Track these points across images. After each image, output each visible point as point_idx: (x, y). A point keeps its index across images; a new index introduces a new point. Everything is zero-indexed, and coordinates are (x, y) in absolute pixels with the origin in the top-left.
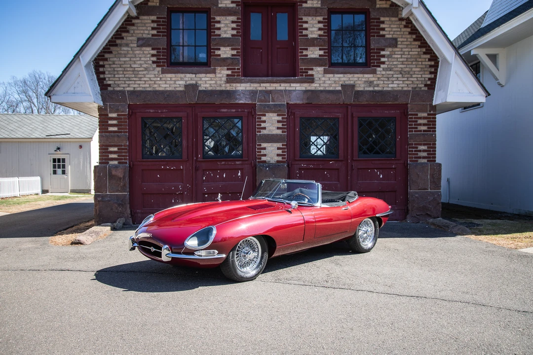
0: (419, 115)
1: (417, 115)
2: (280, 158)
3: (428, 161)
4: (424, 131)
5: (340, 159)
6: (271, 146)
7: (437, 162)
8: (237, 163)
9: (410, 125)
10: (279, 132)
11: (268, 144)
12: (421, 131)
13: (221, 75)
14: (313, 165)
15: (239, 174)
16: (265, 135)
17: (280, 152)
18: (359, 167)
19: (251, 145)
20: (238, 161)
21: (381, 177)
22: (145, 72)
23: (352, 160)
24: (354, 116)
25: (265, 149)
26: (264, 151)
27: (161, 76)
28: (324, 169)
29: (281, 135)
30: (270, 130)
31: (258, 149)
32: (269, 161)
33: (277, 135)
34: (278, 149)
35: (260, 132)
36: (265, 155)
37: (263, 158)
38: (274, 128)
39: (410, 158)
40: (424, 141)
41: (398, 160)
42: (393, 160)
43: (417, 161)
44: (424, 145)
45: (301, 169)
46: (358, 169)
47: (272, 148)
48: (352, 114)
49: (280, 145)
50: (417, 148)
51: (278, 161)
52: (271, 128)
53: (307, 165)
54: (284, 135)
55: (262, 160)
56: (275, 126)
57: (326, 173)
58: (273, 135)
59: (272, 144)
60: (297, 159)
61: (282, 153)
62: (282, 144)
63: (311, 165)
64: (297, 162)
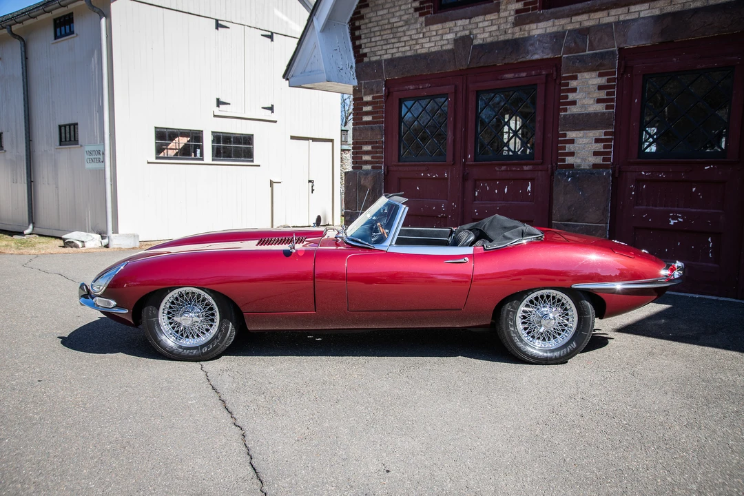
2: (599, 160)
6: (585, 137)
8: (526, 168)
10: (600, 108)
11: (578, 132)
13: (506, 14)
14: (666, 172)
15: (529, 188)
16: (573, 115)
17: (599, 147)
19: (549, 135)
20: (527, 165)
22: (405, 28)
25: (572, 141)
26: (571, 145)
27: (424, 30)
28: (690, 182)
29: (604, 113)
30: (583, 106)
31: (561, 142)
32: (579, 166)
33: (596, 114)
34: (597, 141)
35: (565, 110)
36: (572, 154)
37: (569, 160)
38: (592, 102)
45: (639, 181)
47: (585, 141)
49: (600, 133)
51: (595, 166)
52: (586, 101)
53: (652, 172)
54: (609, 113)
55: (566, 163)
56: (592, 98)
57: (694, 189)
58: (588, 115)
59: (585, 131)
60: (631, 160)
61: (602, 150)
62: (604, 131)
63: (661, 172)
64: (632, 168)
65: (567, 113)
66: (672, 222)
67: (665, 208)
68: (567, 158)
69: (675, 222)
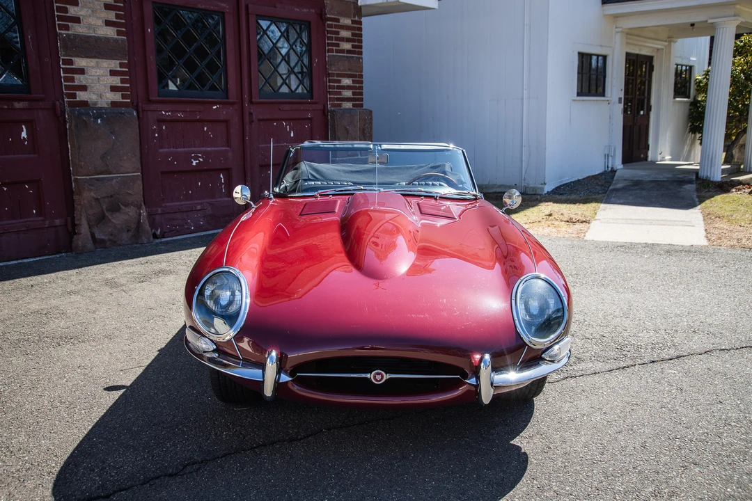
0: (341, 21)
1: (338, 20)
2: (117, 97)
3: (354, 105)
4: (349, 52)
5: (230, 100)
6: (98, 66)
7: (364, 107)
8: (17, 105)
9: (329, 38)
10: (111, 32)
11: (88, 60)
12: (343, 51)
14: (183, 112)
15: (24, 135)
16: (77, 37)
17: (116, 81)
18: (261, 117)
19: (47, 60)
20: (19, 100)
21: (292, 135)
23: (251, 102)
24: (250, 11)
25: (82, 71)
26: (82, 77)
28: (203, 122)
29: (116, 40)
30: (89, 26)
31: (66, 71)
32: (96, 103)
33: (107, 40)
34: (113, 73)
35: (67, 28)
36: (84, 88)
37: (82, 96)
38: (100, 23)
39: (330, 99)
40: (350, 70)
41: (316, 103)
42: (309, 103)
43: (340, 105)
44: (348, 76)
45: (161, 121)
46: (259, 120)
47: (99, 72)
48: (247, 7)
49: (114, 64)
50: (339, 81)
51: (114, 104)
52: (93, 21)
53: (172, 111)
54: (123, 40)
55: (78, 99)
56: (99, 18)
57: (205, 129)
58: (98, 39)
59: (97, 60)
60: (154, 98)
61: (120, 85)
62: (118, 62)
63: (179, 112)
64: (153, 107)
65: (69, 32)
66: (194, 164)
67: (186, 149)
68: (77, 93)
69: (196, 163)
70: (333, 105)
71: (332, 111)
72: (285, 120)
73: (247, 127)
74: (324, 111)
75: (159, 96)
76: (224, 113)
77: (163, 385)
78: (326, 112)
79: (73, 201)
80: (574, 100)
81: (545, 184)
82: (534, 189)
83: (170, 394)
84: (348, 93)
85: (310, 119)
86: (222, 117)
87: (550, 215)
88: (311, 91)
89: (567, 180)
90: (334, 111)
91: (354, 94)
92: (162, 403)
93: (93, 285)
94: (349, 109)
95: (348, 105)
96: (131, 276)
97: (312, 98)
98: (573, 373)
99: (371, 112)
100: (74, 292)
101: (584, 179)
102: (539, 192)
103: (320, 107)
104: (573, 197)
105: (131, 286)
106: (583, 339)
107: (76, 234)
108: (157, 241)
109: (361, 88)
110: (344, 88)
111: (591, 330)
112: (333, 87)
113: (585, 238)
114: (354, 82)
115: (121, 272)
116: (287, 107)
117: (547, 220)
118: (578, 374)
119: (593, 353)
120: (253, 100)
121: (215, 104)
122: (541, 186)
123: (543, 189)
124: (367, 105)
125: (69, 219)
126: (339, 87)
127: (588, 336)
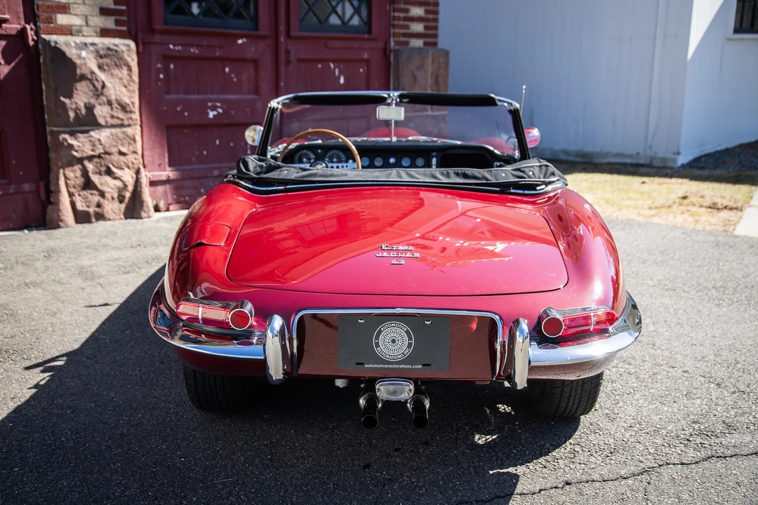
2: (109, 23)
3: (425, 44)
5: (262, 32)
7: (439, 47)
14: (199, 46)
17: (108, 1)
18: (301, 56)
21: (342, 81)
23: (288, 36)
28: (224, 60)
32: (79, 30)
36: (64, 8)
37: (62, 19)
39: (394, 35)
41: (375, 40)
42: (366, 39)
43: (407, 43)
44: (419, 4)
45: (168, 58)
46: (299, 61)
50: (407, 11)
51: (104, 32)
53: (183, 45)
55: (58, 24)
57: (227, 70)
60: (158, 27)
61: (113, 7)
63: (192, 46)
64: (157, 38)
66: (211, 114)
67: (200, 97)
68: (58, 15)
69: (214, 116)
70: (397, 43)
71: (396, 52)
72: (333, 61)
73: (282, 69)
74: (386, 51)
75: (165, 23)
76: (253, 49)
77: (122, 433)
78: (388, 52)
79: (48, 160)
80: (729, 40)
81: (679, 153)
82: (664, 160)
83: (129, 449)
84: (418, 27)
85: (367, 61)
86: (249, 55)
87: (685, 198)
88: (368, 23)
89: (710, 149)
90: (398, 51)
91: (426, 28)
92: (114, 465)
93: (62, 275)
94: (419, 49)
95: (418, 43)
96: (114, 264)
97: (370, 32)
98: (721, 451)
99: (447, 53)
100: (35, 284)
101: (734, 148)
102: (669, 164)
103: (381, 45)
104: (718, 172)
105: (112, 279)
106: (734, 393)
107: (51, 203)
108: (158, 215)
109: (436, 20)
110: (413, 19)
111: (747, 378)
112: (399, 18)
113: (736, 233)
114: (427, 12)
115: (103, 257)
116: (337, 44)
117: (681, 204)
118: (729, 453)
119: (751, 418)
120: (292, 33)
121: (241, 37)
122: (675, 156)
123: (675, 161)
124: (443, 43)
125: (42, 184)
126: (406, 19)
127: (742, 387)
